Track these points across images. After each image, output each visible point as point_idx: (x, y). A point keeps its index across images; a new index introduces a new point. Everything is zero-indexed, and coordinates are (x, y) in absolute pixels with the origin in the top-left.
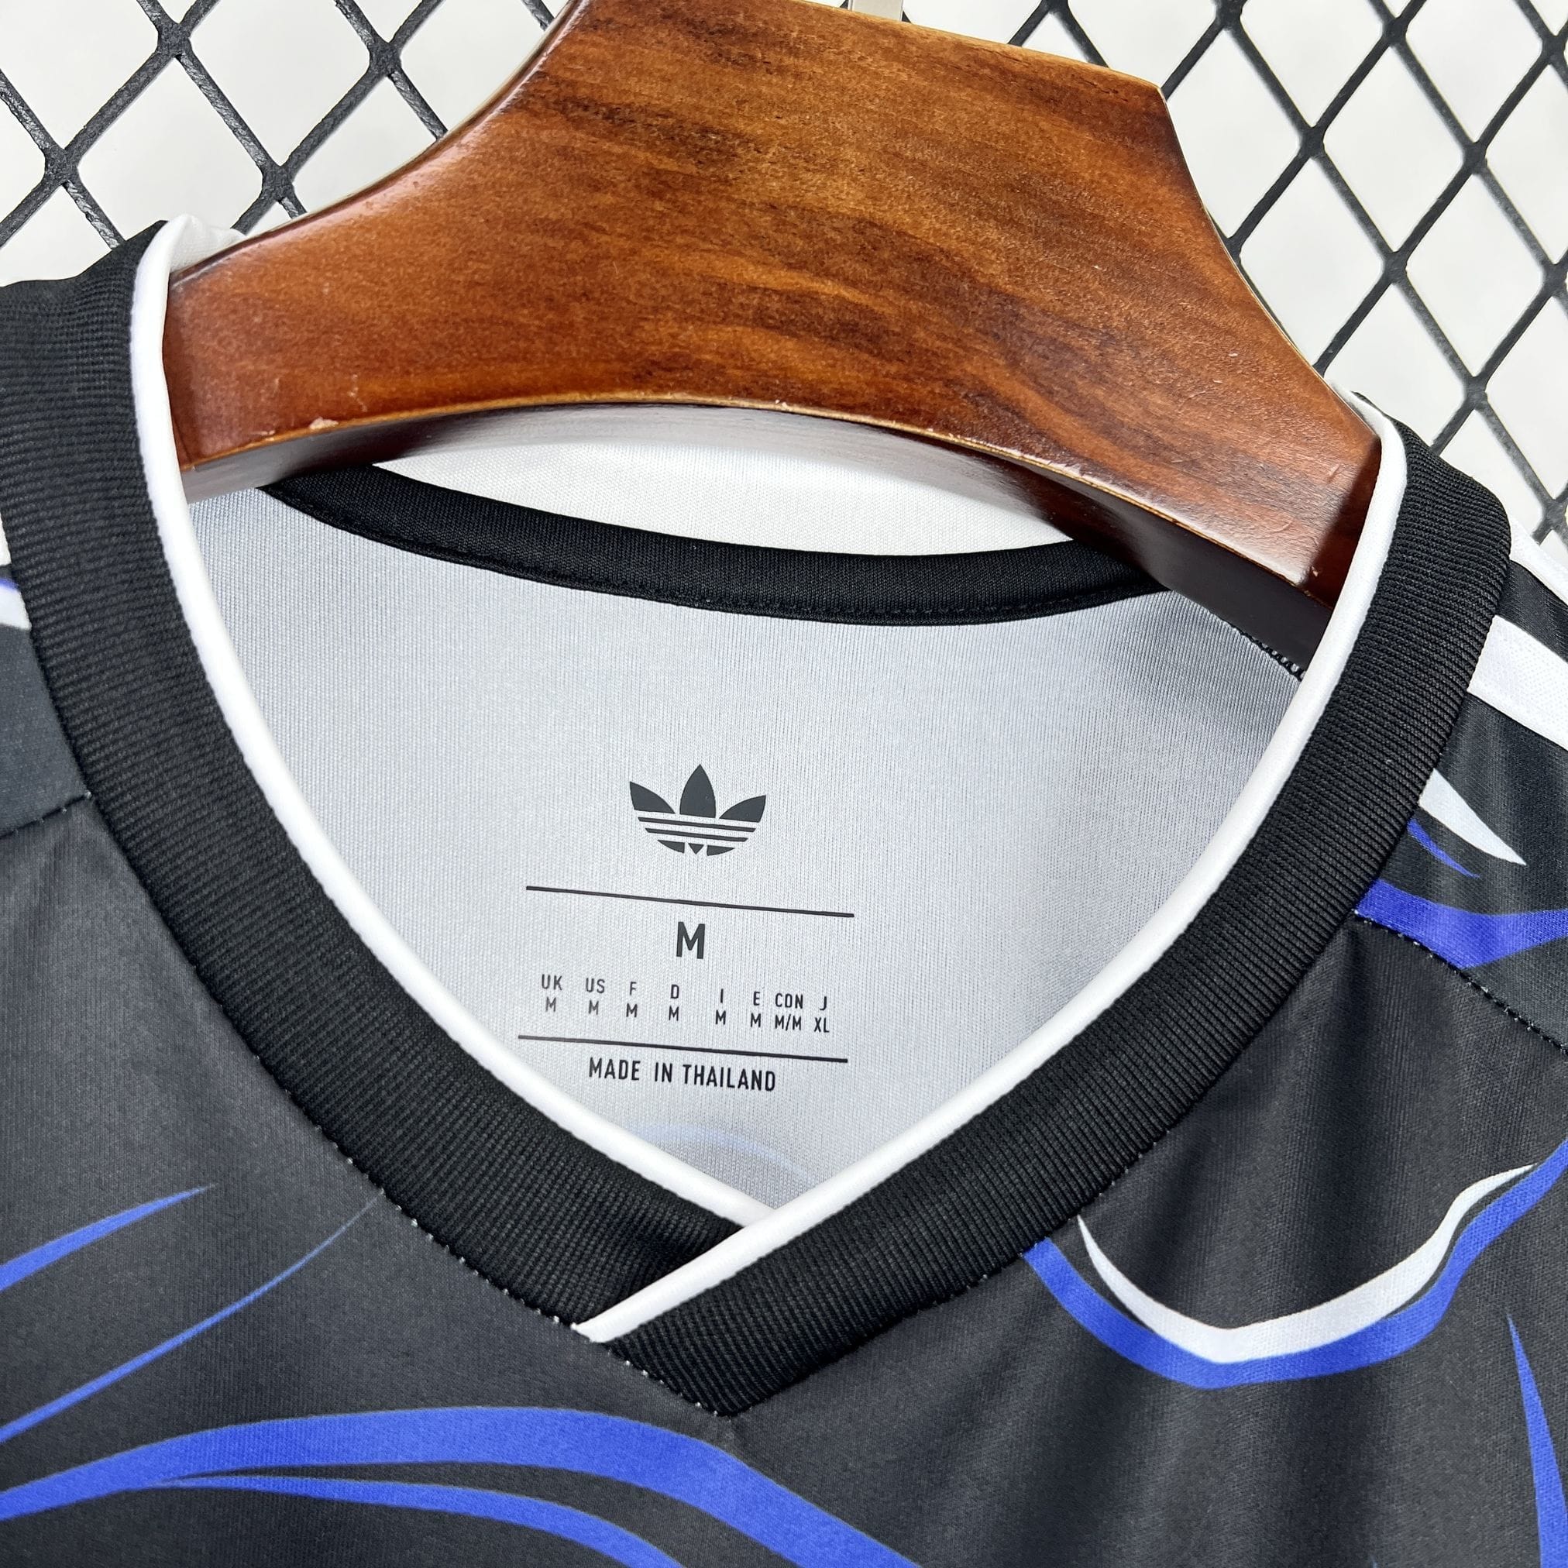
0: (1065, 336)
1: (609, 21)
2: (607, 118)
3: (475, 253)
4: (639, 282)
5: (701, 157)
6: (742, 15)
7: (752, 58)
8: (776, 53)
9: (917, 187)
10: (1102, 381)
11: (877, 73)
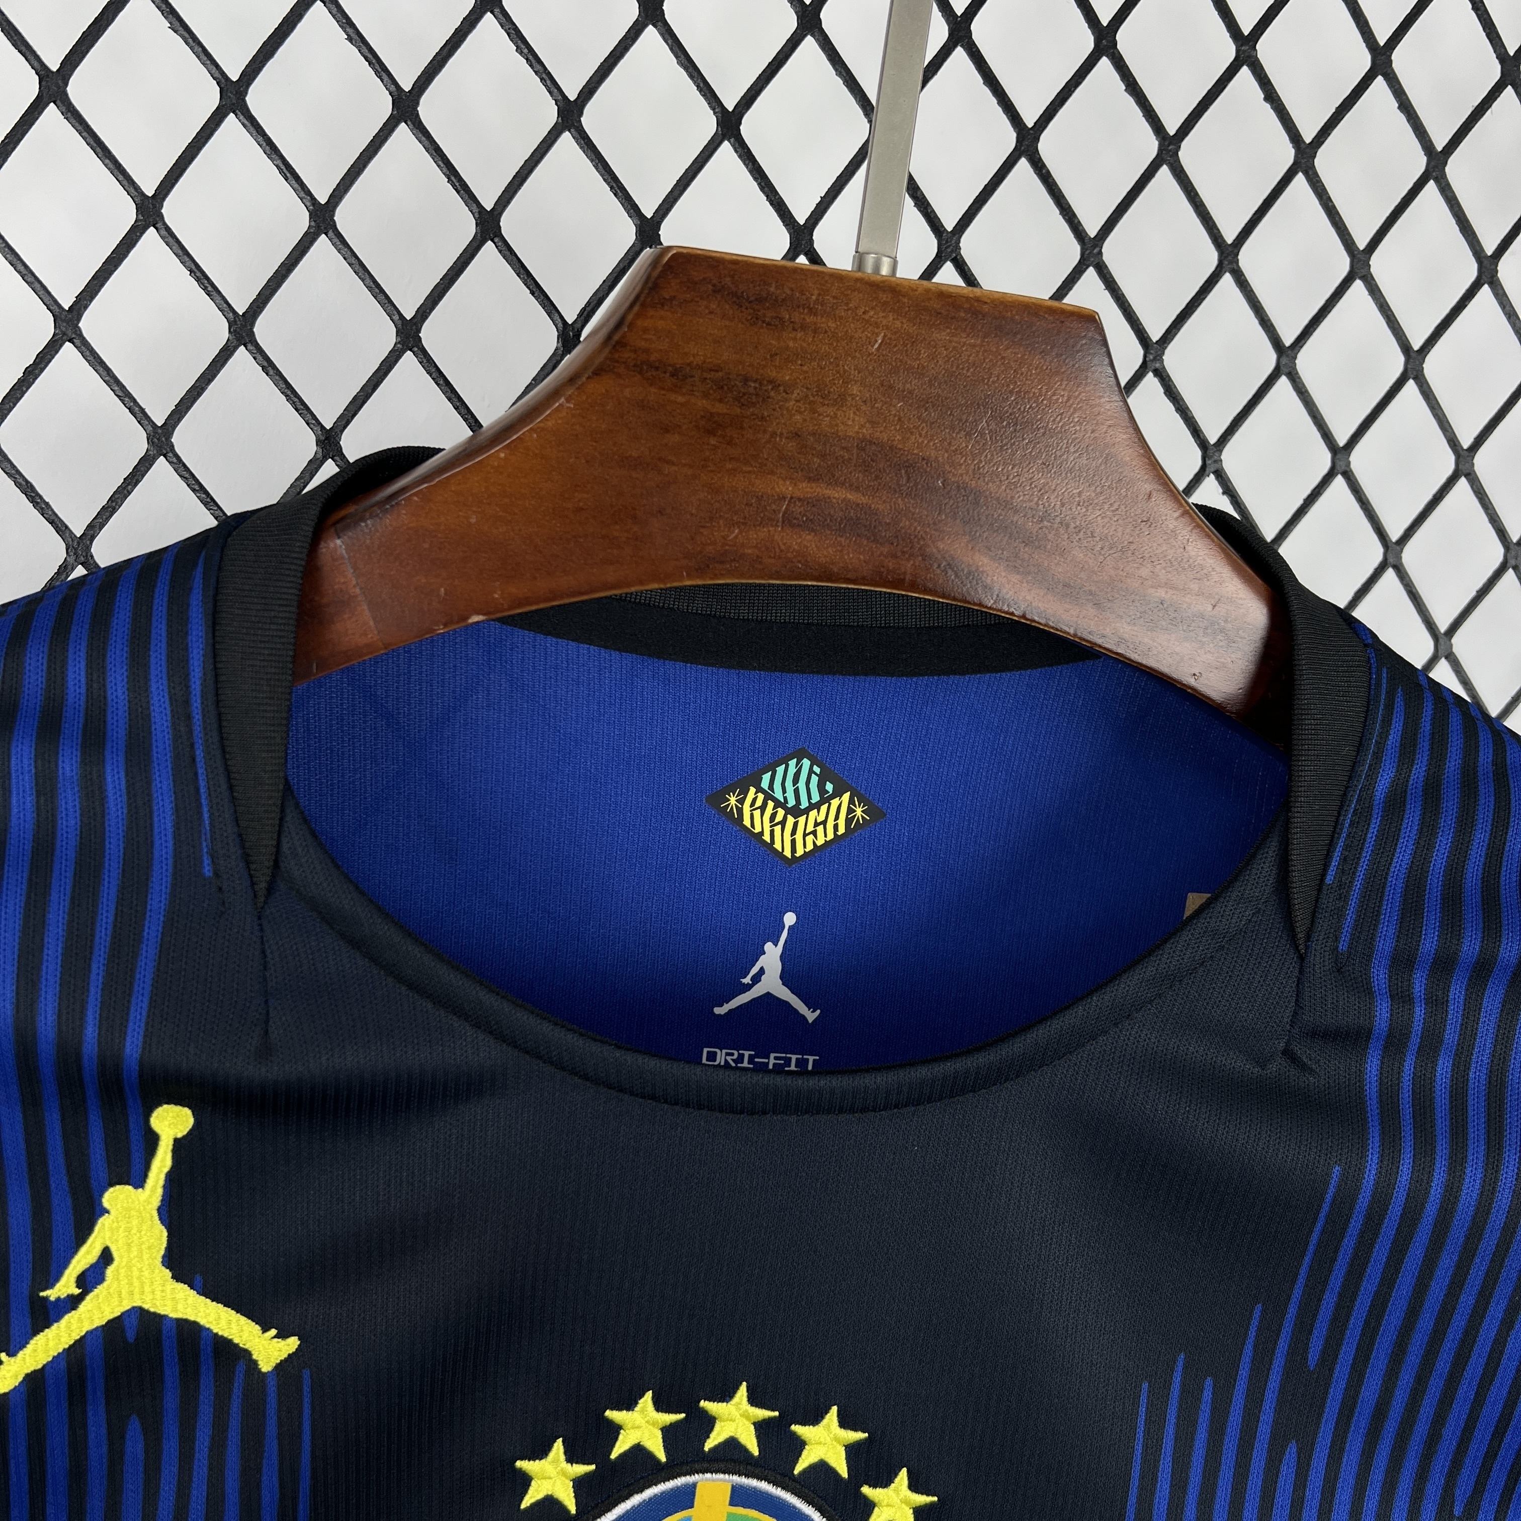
1: (673, 298)
2: (672, 375)
3: (579, 486)
4: (699, 500)
5: (742, 400)
6: (773, 285)
7: (781, 319)
8: (800, 313)
9: (906, 411)
10: (1040, 547)
11: (876, 323)
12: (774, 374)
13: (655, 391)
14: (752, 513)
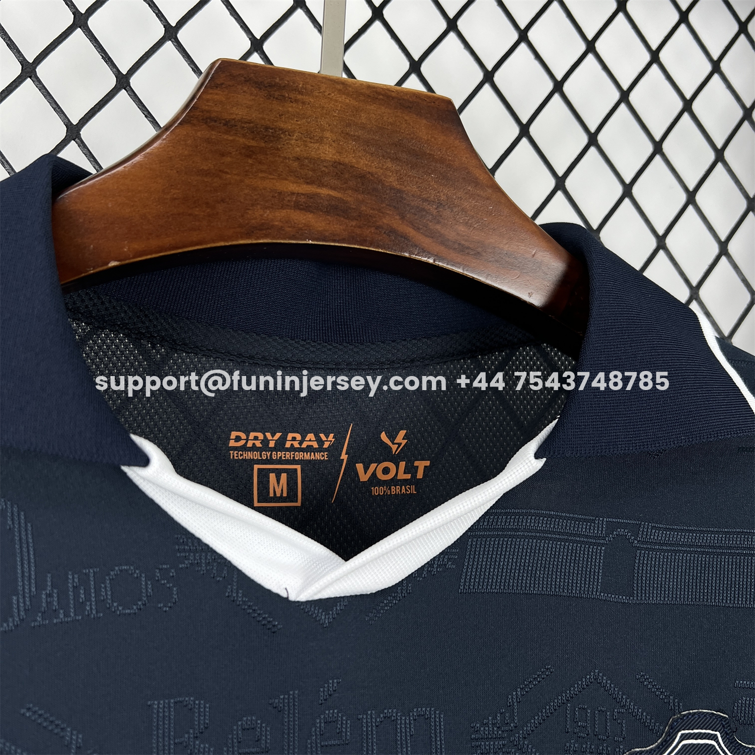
0: (422, 205)
1: (222, 84)
2: (225, 125)
3: (173, 186)
4: (245, 194)
5: (266, 139)
6: (278, 79)
7: (284, 96)
8: (293, 94)
9: (357, 147)
10: (438, 222)
11: (336, 100)
12: (282, 126)
13: (215, 133)
14: (276, 202)
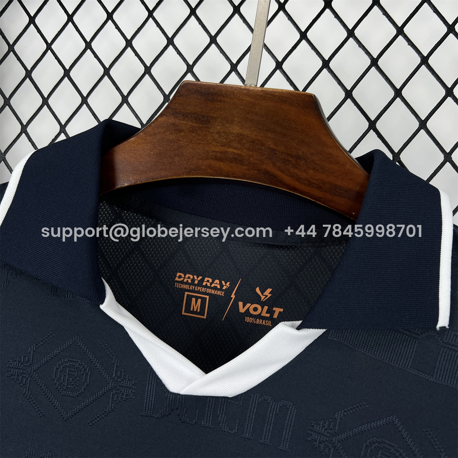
12: (212, 115)
13: (178, 120)
14: (204, 156)
